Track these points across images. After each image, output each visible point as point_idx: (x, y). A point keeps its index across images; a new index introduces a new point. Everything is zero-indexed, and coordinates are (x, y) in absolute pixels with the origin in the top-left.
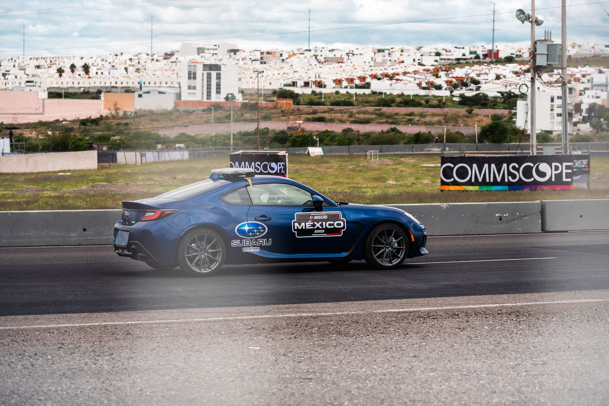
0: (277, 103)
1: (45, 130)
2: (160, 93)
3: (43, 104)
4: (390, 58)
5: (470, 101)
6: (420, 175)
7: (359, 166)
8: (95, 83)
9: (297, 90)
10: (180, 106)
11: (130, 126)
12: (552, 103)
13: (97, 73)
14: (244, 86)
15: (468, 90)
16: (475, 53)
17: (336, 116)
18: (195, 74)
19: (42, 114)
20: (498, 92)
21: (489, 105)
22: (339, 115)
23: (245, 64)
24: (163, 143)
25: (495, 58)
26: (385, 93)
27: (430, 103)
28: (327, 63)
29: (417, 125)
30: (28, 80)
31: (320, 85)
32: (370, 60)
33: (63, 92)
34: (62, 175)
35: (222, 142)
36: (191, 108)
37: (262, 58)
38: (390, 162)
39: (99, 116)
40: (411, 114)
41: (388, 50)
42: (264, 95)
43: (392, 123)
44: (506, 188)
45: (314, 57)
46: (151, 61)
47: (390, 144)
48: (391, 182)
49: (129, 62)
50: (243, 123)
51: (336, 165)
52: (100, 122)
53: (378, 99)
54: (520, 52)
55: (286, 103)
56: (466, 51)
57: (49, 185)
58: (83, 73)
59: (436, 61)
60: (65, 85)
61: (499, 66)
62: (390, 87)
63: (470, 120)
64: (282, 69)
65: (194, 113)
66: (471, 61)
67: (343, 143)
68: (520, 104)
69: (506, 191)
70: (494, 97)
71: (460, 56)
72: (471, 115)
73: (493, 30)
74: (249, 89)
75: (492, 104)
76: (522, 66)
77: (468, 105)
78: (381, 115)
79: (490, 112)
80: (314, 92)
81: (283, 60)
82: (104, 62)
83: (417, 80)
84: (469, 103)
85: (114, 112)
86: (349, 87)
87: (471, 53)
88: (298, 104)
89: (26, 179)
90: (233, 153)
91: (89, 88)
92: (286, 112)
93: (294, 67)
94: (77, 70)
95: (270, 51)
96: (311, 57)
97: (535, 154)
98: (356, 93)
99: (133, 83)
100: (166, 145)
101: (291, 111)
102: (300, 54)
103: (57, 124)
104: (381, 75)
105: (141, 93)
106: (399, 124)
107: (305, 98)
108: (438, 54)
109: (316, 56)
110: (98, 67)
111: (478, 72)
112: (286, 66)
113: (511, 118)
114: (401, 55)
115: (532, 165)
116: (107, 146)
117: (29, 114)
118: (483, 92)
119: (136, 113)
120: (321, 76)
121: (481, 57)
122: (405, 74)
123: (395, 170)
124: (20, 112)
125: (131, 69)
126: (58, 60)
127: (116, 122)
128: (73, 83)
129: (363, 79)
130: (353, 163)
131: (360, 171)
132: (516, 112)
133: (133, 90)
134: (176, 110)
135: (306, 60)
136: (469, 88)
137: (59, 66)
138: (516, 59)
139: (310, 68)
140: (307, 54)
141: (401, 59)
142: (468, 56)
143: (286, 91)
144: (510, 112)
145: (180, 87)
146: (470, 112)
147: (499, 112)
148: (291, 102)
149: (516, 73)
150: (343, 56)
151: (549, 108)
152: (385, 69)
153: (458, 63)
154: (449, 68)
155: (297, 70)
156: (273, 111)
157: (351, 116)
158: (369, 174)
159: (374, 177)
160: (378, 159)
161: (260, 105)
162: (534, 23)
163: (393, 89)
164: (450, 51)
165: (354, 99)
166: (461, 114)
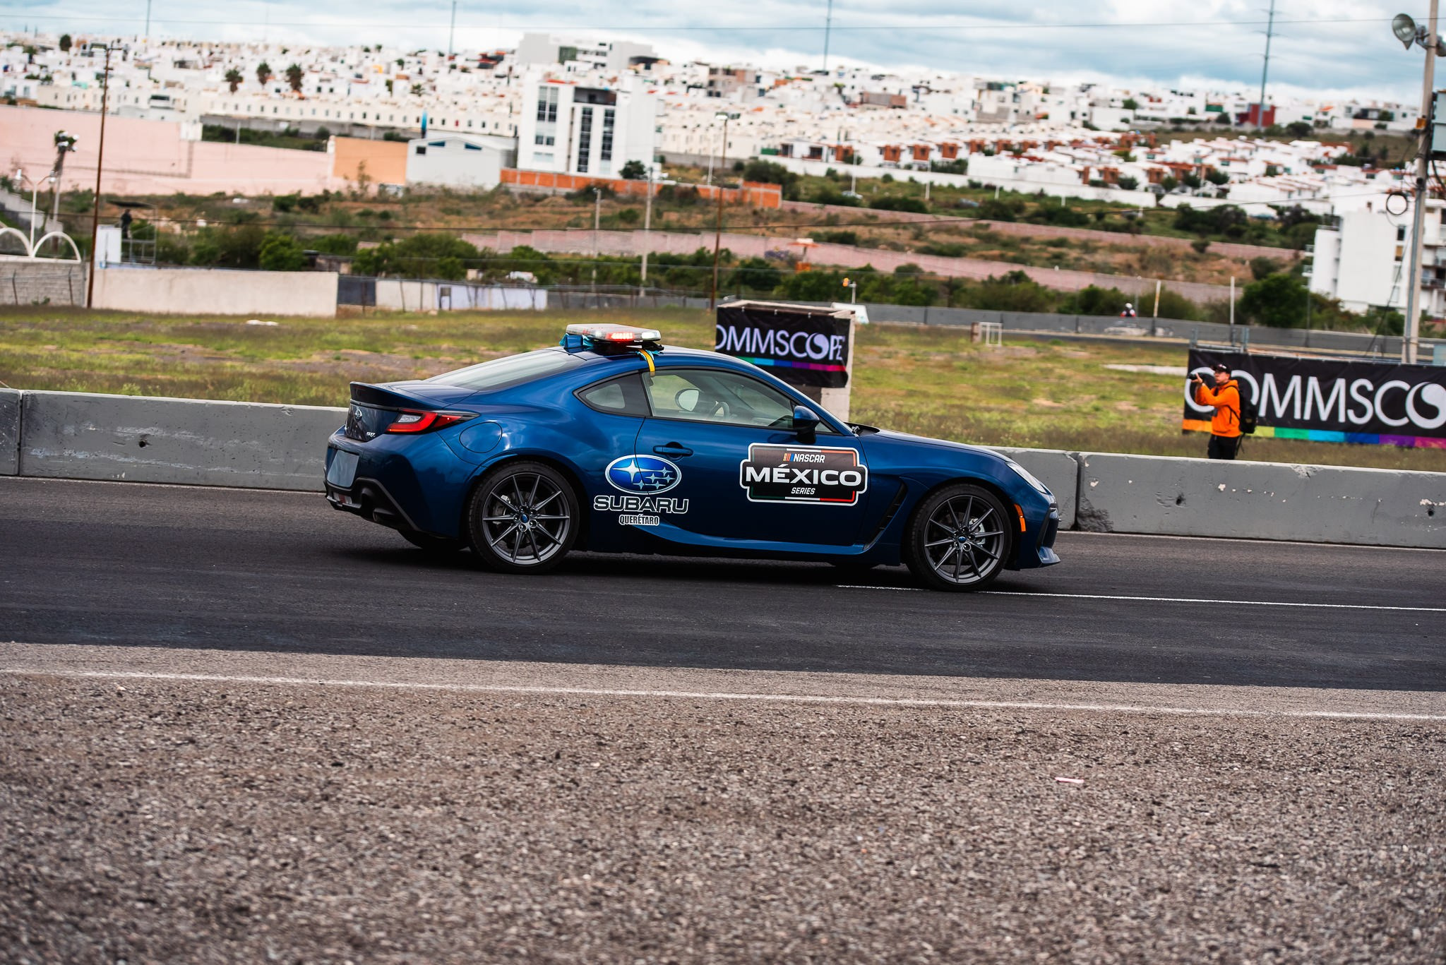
0: (744, 193)
1: (191, 215)
2: (468, 147)
3: (191, 153)
4: (1015, 106)
5: (1204, 222)
6: (1108, 389)
7: (958, 358)
8: (314, 111)
9: (793, 165)
10: (514, 181)
11: (392, 220)
12: (1400, 243)
13: (319, 89)
14: (669, 147)
15: (1197, 195)
16: (1218, 108)
17: (882, 234)
18: (553, 108)
19: (186, 176)
20: (1270, 206)
21: (1246, 235)
22: (889, 232)
23: (671, 93)
24: (482, 267)
25: (1264, 123)
26: (1001, 189)
27: (1107, 220)
28: (865, 106)
29: (1075, 269)
30: (155, 93)
31: (847, 156)
32: (968, 108)
33: (239, 127)
34: (257, 326)
35: (625, 276)
36: (540, 190)
37: (711, 83)
38: (1030, 353)
39: (320, 192)
40: (1061, 243)
41: (1013, 85)
42: (714, 171)
43: (1015, 260)
44: (1340, 436)
45: (836, 90)
46: (447, 69)
47: (1024, 309)
48: (1042, 402)
49: (395, 68)
50: (662, 233)
51: (903, 352)
52: (321, 207)
53: (984, 201)
54: (1325, 114)
55: (766, 195)
56: (1199, 105)
57: (232, 347)
58: (286, 87)
59: (1125, 121)
60: (242, 112)
61: (1274, 144)
62: (1012, 175)
63: (1199, 266)
64: (758, 113)
65: (546, 201)
66: (1208, 127)
67: (913, 298)
68: (1323, 237)
69: (1341, 444)
70: (1259, 218)
71: (1183, 114)
72: (1203, 256)
73: (1266, 58)
74: (678, 155)
75: (1254, 233)
76: (1329, 149)
77: (1198, 231)
78: (991, 239)
79: (1249, 251)
80: (831, 174)
81: (762, 92)
82: (336, 65)
83: (1078, 162)
84: (1199, 226)
85: (356, 186)
86: (915, 167)
87: (1209, 108)
88: (794, 198)
89: (174, 329)
90: (725, 306)
91: (300, 123)
92: (764, 215)
93: (788, 109)
94: (274, 78)
95: (733, 68)
96: (829, 88)
97: (1413, 362)
98: (932, 184)
99: (405, 119)
100: (489, 271)
101: (776, 215)
102: (804, 79)
103: (219, 204)
104: (995, 143)
105: (423, 143)
106: (1032, 265)
107: (812, 186)
108: (1130, 105)
109: (840, 88)
110: (322, 75)
111: (1225, 155)
112: (768, 105)
113: (1298, 270)
114: (1043, 100)
115: (1405, 386)
116: (350, 265)
117: (154, 174)
118: (1235, 203)
119: (408, 190)
120: (853, 136)
121: (1233, 119)
122: (1050, 145)
123: (1046, 373)
124: (133, 167)
125: (399, 86)
126: (227, 51)
127: (360, 208)
128: (262, 109)
129: (949, 150)
130: (943, 349)
131: (964, 369)
132: (1312, 258)
133: (403, 135)
134: (501, 191)
135: (817, 96)
136: (1201, 190)
137: (231, 67)
138: (1317, 131)
139: (826, 114)
140: (819, 81)
141: (1042, 110)
142: (1202, 115)
143: (766, 165)
144: (1297, 256)
145: (516, 137)
146: (1201, 248)
147: (1270, 253)
148: (777, 191)
149: (1316, 164)
150: (903, 94)
151: (1393, 254)
152: (1004, 131)
153: (1177, 130)
154: (1156, 141)
155: (795, 116)
156: (732, 210)
157: (917, 237)
158: (986, 377)
159: (998, 385)
160: (999, 344)
161: (703, 194)
162: (1433, 51)
163: (1022, 180)
164: (1159, 101)
165: (927, 196)
166: (1180, 252)
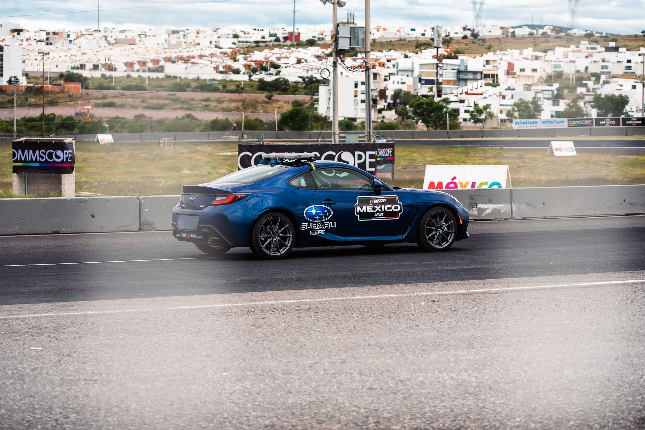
0: (64, 87)
4: (185, 40)
5: (270, 86)
6: (217, 164)
7: (152, 155)
9: (85, 73)
12: (356, 89)
14: (29, 69)
15: (267, 74)
16: (275, 35)
17: (127, 102)
20: (299, 77)
21: (289, 91)
22: (130, 101)
23: (29, 45)
25: (296, 41)
26: (180, 77)
27: (228, 88)
28: (117, 44)
29: (214, 111)
31: (110, 68)
32: (164, 42)
35: (5, 129)
37: (47, 39)
38: (185, 150)
40: (207, 100)
41: (183, 31)
42: (50, 78)
43: (187, 109)
45: (104, 38)
47: (185, 131)
48: (186, 172)
50: (28, 108)
51: (127, 154)
53: (172, 84)
54: (322, 34)
55: (74, 87)
56: (266, 34)
59: (234, 43)
61: (300, 49)
62: (185, 71)
63: (269, 106)
64: (69, 51)
66: (271, 44)
67: (135, 130)
68: (322, 89)
70: (295, 82)
71: (259, 39)
72: (271, 101)
73: (294, 12)
74: (34, 72)
75: (293, 89)
76: (324, 50)
77: (268, 90)
78: (176, 100)
79: (291, 98)
80: (103, 76)
81: (70, 41)
83: (213, 63)
84: (268, 88)
86: (141, 71)
87: (271, 35)
88: (87, 88)
90: (16, 141)
92: (74, 97)
93: (82, 48)
95: (57, 31)
96: (101, 38)
97: (337, 143)
98: (149, 77)
101: (79, 96)
102: (89, 34)
104: (176, 57)
106: (195, 111)
107: (95, 82)
108: (236, 36)
109: (106, 38)
111: (278, 56)
112: (74, 47)
113: (313, 104)
114: (197, 37)
115: (334, 154)
118: (284, 77)
120: (112, 58)
121: (282, 40)
122: (201, 57)
123: (190, 159)
129: (156, 62)
130: (146, 151)
131: (153, 160)
132: (318, 98)
135: (95, 42)
136: (268, 72)
138: (318, 42)
139: (100, 49)
140: (96, 35)
141: (197, 41)
142: (268, 38)
143: (73, 74)
144: (312, 98)
146: (270, 98)
147: (300, 98)
148: (79, 85)
149: (318, 57)
150: (134, 38)
151: (353, 95)
152: (180, 51)
153: (257, 46)
154: (248, 51)
155: (86, 51)
156: (59, 95)
157: (143, 102)
158: (163, 162)
159: (167, 166)
160: (172, 147)
161: (45, 89)
162: (336, 5)
163: (189, 73)
164: (249, 34)
165: (147, 83)
166: (260, 100)
